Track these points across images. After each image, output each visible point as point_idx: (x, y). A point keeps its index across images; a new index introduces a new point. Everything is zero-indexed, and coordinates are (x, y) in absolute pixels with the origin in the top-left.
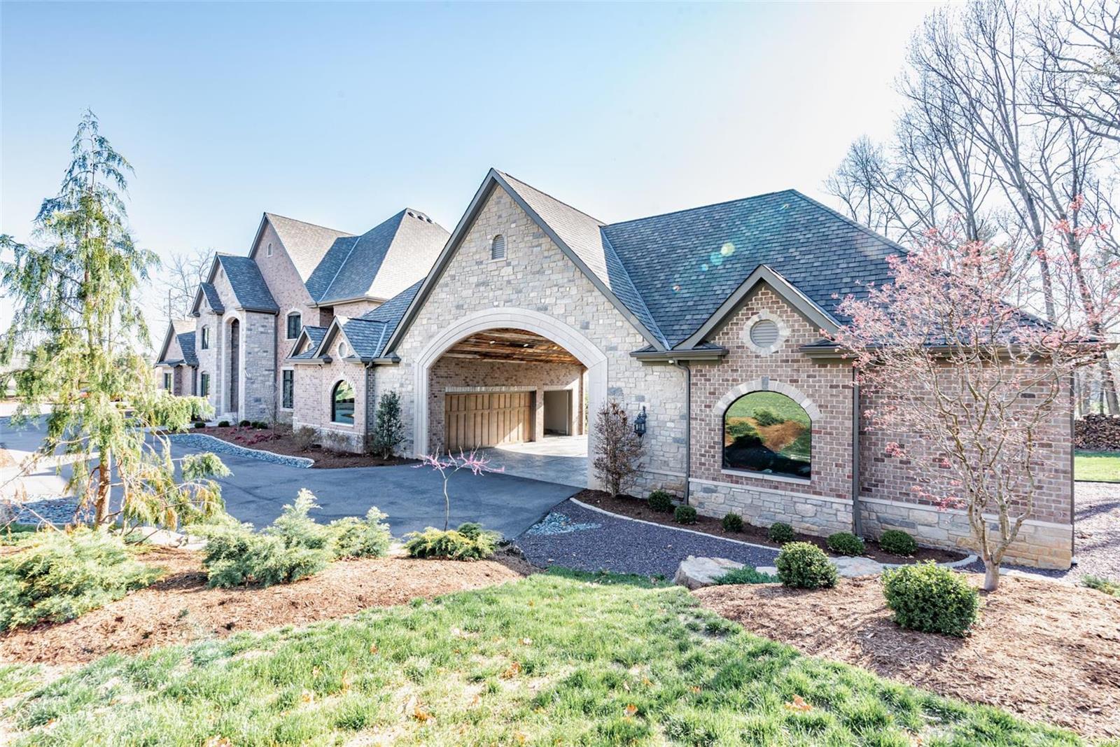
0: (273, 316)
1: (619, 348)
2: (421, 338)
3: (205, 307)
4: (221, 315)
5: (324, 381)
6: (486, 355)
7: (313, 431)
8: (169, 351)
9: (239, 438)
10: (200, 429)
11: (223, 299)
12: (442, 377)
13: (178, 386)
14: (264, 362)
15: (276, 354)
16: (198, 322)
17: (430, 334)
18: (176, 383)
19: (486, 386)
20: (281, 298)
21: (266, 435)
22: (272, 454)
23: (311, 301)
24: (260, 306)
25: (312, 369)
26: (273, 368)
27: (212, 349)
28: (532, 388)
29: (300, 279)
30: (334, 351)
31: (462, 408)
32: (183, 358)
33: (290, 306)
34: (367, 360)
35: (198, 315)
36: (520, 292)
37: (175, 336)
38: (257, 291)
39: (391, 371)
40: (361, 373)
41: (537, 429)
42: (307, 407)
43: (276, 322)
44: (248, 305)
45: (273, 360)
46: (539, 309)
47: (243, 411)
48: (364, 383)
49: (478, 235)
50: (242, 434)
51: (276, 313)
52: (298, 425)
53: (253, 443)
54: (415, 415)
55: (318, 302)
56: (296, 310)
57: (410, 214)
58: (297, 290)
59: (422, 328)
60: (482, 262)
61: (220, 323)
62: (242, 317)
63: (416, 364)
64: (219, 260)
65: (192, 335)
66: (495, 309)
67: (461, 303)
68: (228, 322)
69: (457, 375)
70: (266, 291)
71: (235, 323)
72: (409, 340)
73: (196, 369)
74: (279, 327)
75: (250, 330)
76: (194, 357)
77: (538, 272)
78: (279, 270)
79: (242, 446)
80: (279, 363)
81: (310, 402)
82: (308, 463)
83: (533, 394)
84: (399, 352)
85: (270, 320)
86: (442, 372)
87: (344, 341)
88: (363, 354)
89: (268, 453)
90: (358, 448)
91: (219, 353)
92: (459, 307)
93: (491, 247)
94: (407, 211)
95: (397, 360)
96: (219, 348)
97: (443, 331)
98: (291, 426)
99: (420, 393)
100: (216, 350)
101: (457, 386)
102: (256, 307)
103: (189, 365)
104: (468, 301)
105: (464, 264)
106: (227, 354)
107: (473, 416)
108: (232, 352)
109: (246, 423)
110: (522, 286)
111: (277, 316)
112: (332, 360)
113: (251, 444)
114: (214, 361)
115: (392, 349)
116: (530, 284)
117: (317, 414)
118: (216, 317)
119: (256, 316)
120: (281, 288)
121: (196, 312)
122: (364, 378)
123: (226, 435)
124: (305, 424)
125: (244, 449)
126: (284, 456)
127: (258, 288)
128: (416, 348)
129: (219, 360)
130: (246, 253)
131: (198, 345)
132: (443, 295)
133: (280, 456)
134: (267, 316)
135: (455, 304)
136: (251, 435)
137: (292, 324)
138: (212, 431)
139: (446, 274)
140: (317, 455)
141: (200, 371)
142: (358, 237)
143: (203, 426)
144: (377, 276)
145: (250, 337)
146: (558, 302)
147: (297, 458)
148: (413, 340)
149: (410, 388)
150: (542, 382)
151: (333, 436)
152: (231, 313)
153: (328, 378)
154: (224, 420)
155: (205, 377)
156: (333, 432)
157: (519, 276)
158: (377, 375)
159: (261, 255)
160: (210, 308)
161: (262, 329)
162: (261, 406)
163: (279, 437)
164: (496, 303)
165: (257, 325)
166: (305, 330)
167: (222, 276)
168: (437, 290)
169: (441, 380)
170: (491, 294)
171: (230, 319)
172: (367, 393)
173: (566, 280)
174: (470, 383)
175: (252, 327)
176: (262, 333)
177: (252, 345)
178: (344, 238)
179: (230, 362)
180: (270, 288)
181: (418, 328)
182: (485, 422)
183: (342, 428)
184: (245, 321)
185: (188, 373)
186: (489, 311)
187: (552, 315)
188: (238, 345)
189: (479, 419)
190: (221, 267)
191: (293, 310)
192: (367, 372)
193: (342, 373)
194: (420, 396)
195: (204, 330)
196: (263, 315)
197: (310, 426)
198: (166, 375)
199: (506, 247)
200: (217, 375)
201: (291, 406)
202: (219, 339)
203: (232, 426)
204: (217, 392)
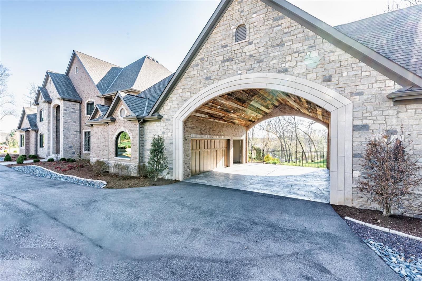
0: (79, 104)
1: (366, 92)
2: (177, 102)
3: (42, 99)
4: (50, 103)
5: (110, 133)
6: (212, 116)
7: (103, 163)
8: (23, 123)
9: (58, 168)
10: (36, 163)
11: (51, 95)
12: (189, 128)
13: (27, 141)
14: (74, 127)
15: (80, 123)
16: (38, 108)
17: (185, 99)
18: (26, 139)
19: (210, 135)
20: (82, 95)
21: (75, 166)
22: (78, 178)
23: (100, 94)
24: (71, 98)
25: (102, 127)
26: (79, 131)
27: (45, 121)
28: (228, 138)
29: (93, 83)
30: (117, 114)
31: (198, 148)
32: (30, 127)
33: (88, 98)
34: (140, 117)
35: (38, 104)
36: (262, 61)
37: (26, 116)
38: (70, 91)
39: (155, 125)
40: (136, 126)
41: (231, 160)
42: (99, 149)
43: (80, 107)
44: (64, 97)
45: (79, 127)
46: (279, 72)
47: (62, 153)
48: (138, 132)
49: (223, 27)
50: (61, 166)
51: (80, 102)
52: (93, 159)
53: (65, 170)
54: (174, 151)
55: (104, 95)
56: (91, 100)
57: (148, 58)
58: (92, 90)
59: (178, 95)
60: (226, 46)
61: (49, 107)
62: (62, 104)
63: (174, 119)
64: (48, 75)
65: (35, 115)
66: (239, 76)
67: (209, 75)
68: (54, 107)
69: (197, 127)
70: (75, 91)
71: (58, 107)
72: (168, 104)
73: (37, 132)
74: (82, 110)
75: (66, 110)
76: (36, 126)
77: (279, 45)
78: (82, 80)
79: (58, 172)
80: (82, 128)
81: (101, 146)
82: (102, 184)
83: (228, 141)
84: (161, 112)
85: (77, 106)
86: (189, 125)
87: (123, 107)
88: (137, 114)
89: (74, 177)
90: (134, 173)
91: (49, 123)
92: (207, 78)
93: (234, 34)
94: (147, 57)
95: (160, 117)
96: (49, 121)
97: (195, 96)
98: (89, 160)
99: (177, 137)
100: (47, 121)
101: (197, 134)
102: (69, 98)
103: (33, 130)
104: (216, 73)
105: (211, 49)
106: (53, 123)
107: (203, 153)
108: (56, 123)
109: (63, 159)
110: (263, 57)
111: (81, 104)
112: (115, 119)
113: (64, 171)
114: (46, 127)
115: (157, 111)
116: (271, 55)
117: (106, 153)
118: (47, 104)
119: (70, 103)
120: (83, 89)
121: (37, 103)
122: (138, 129)
123: (50, 166)
124: (98, 159)
125: (59, 174)
126: (85, 179)
127: (70, 89)
128: (174, 108)
129: (49, 127)
130: (64, 72)
131: (38, 119)
132: (195, 72)
133: (82, 179)
134: (75, 103)
135: (205, 76)
136: (66, 167)
137: (89, 108)
138: (43, 164)
139: (197, 58)
140: (108, 178)
141: (39, 133)
142: (122, 68)
143: (38, 161)
144: (136, 81)
145: (66, 114)
146: (298, 64)
147: (95, 181)
148: (171, 104)
149: (169, 134)
150: (233, 135)
151: (117, 166)
152: (56, 102)
153: (113, 130)
154: (51, 158)
155: (42, 136)
156: (118, 164)
157: (261, 50)
158: (146, 128)
159: (72, 73)
160: (44, 100)
161: (73, 110)
162: (72, 151)
163: (82, 167)
164: (239, 72)
165: (70, 108)
166: (97, 106)
167: (50, 83)
168: (190, 69)
169: (189, 129)
170: (235, 67)
171: (55, 105)
172: (140, 139)
173: (306, 47)
174: (203, 132)
175: (67, 109)
176: (72, 112)
177: (67, 119)
178: (116, 68)
179: (55, 128)
180: (77, 90)
181: (175, 96)
182: (209, 156)
183: (122, 161)
184: (63, 105)
185: (33, 134)
186: (233, 78)
187: (293, 74)
188: (59, 120)
189: (206, 154)
190: (50, 78)
191: (89, 100)
192: (140, 126)
193: (122, 127)
194: (177, 139)
195: (41, 112)
196: (73, 103)
197: (102, 160)
198: (21, 135)
199: (247, 32)
200: (48, 135)
201: (89, 150)
202: (49, 116)
203: (55, 161)
204: (48, 143)
